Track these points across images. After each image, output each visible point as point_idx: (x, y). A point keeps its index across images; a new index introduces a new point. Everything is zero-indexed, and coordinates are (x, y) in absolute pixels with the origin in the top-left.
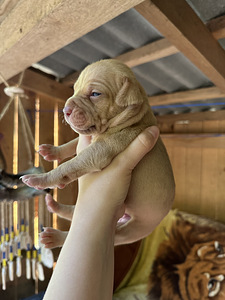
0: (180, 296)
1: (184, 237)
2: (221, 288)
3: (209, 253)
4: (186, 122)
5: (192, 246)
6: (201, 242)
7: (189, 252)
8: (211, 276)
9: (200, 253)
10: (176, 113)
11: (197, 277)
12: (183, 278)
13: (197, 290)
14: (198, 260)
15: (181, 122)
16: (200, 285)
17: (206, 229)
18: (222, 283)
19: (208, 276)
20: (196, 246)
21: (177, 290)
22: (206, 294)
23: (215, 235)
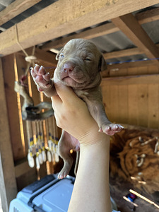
0: (122, 170)
1: (121, 136)
2: (144, 161)
3: (136, 144)
4: (117, 69)
5: (126, 141)
6: (131, 138)
7: (124, 145)
8: (138, 155)
9: (131, 144)
10: (111, 64)
11: (130, 158)
12: (122, 160)
13: (131, 164)
14: (131, 148)
15: (114, 70)
16: (132, 162)
17: (134, 131)
18: (144, 158)
19: (136, 156)
20: (129, 141)
21: (120, 167)
22: (136, 165)
23: (139, 133)
